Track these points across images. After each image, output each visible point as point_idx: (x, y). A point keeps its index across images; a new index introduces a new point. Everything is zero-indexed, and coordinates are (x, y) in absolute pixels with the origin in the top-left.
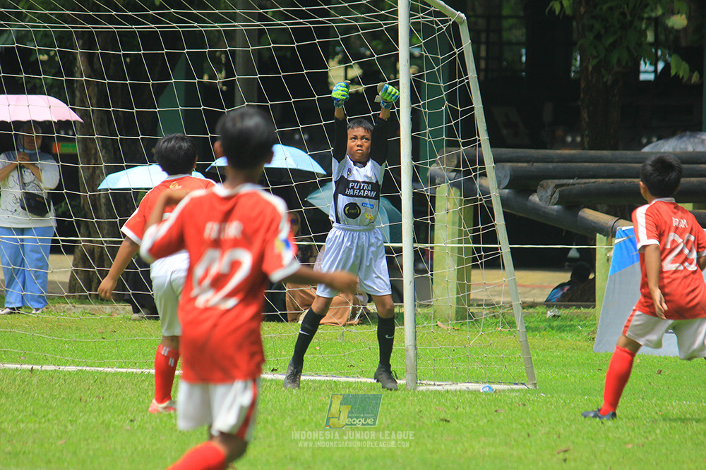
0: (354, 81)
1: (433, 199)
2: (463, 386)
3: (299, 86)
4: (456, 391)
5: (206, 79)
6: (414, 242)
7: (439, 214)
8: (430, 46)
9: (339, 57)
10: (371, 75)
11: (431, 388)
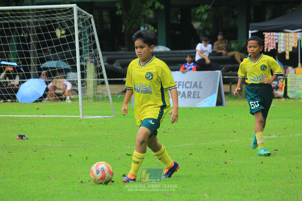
0: (63, 35)
1: (86, 66)
2: (96, 117)
3: (47, 36)
4: (94, 118)
5: (22, 35)
6: (81, 78)
7: (88, 70)
8: (83, 24)
9: (59, 28)
10: (67, 32)
11: (87, 118)
